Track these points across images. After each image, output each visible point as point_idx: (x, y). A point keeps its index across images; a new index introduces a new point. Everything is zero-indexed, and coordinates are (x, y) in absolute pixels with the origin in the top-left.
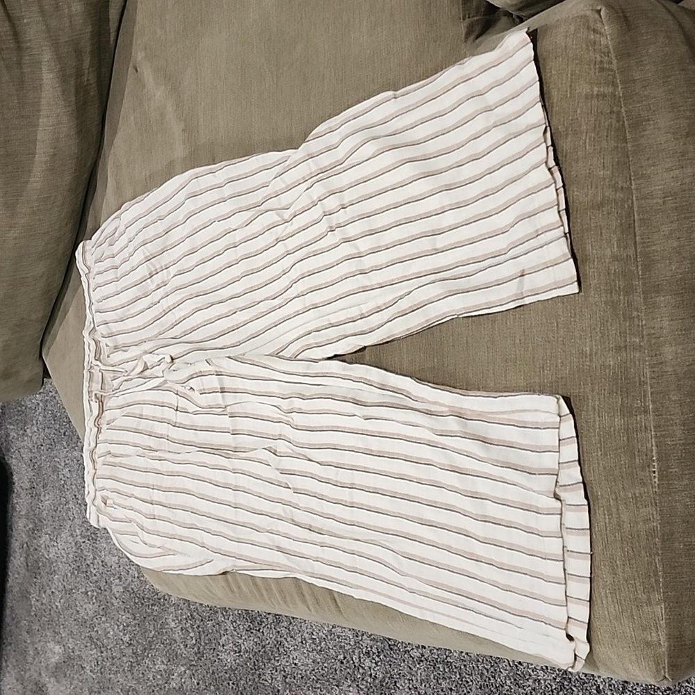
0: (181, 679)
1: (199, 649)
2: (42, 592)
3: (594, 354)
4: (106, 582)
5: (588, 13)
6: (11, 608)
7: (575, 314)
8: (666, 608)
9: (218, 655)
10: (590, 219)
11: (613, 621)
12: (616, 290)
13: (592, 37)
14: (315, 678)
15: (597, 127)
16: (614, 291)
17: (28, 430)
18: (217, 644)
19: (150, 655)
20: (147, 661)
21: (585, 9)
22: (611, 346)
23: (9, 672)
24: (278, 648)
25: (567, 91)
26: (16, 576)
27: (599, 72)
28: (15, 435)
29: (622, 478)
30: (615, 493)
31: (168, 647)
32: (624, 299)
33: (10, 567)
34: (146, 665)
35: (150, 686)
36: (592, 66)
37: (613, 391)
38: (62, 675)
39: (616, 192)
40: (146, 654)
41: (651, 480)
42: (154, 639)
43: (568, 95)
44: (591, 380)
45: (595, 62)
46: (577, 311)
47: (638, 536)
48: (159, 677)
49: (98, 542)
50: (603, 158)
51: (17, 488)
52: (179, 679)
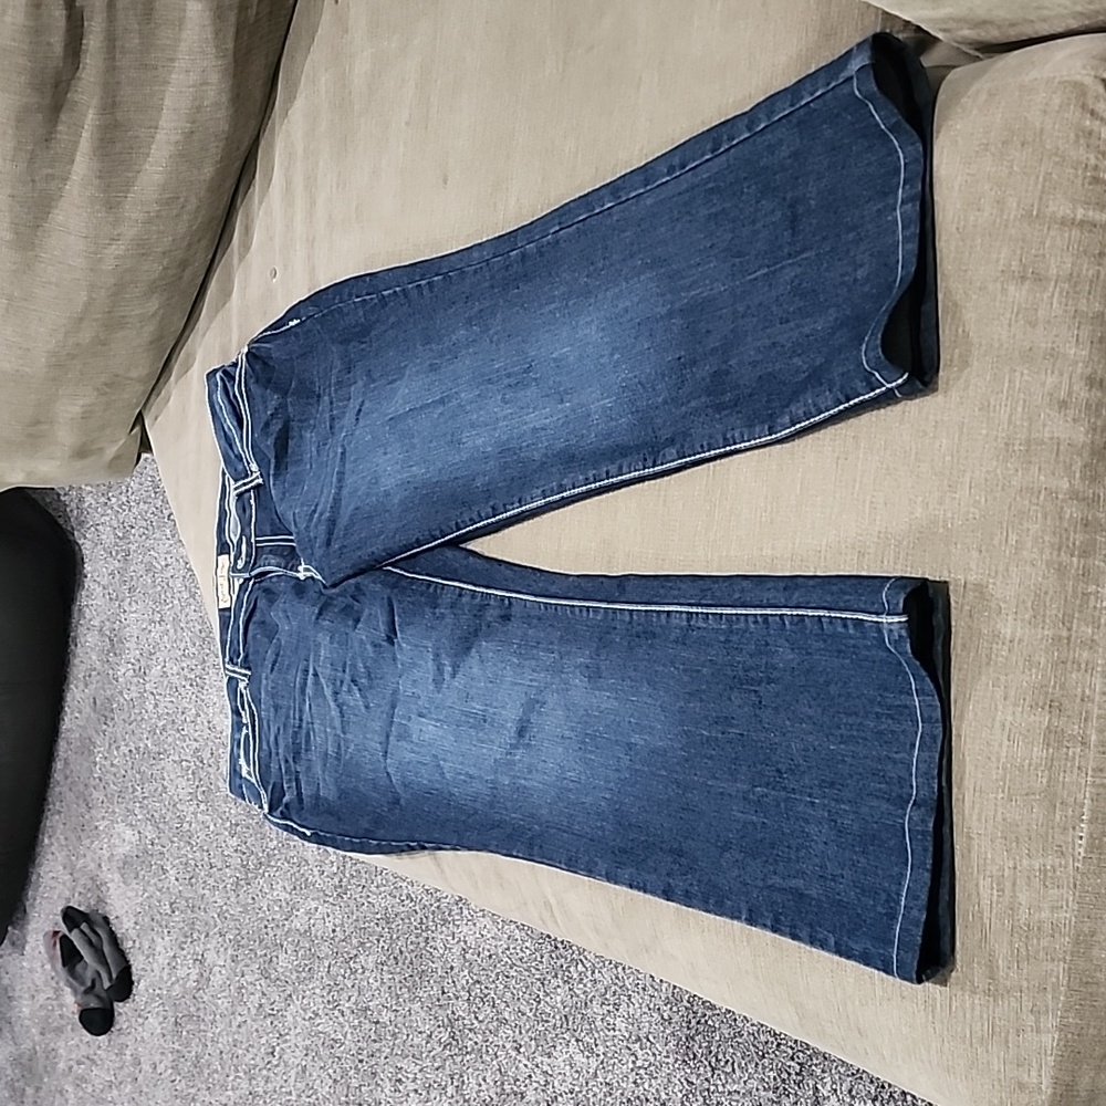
0: (310, 919)
1: (341, 881)
2: (113, 747)
3: (1017, 639)
4: (212, 754)
5: (1088, 81)
6: (65, 760)
7: (996, 573)
8: (1059, 1040)
9: (368, 896)
10: (1044, 425)
11: (975, 1045)
12: (1068, 547)
13: (1088, 123)
14: (510, 962)
15: (1075, 275)
16: (1064, 549)
17: (114, 500)
18: (369, 882)
19: (266, 874)
20: (261, 882)
21: (1084, 72)
22: (1046, 633)
23: (53, 853)
24: (461, 908)
25: (1033, 206)
26: (77, 715)
27: (1090, 184)
28: (93, 502)
29: (1030, 839)
30: (1015, 859)
31: (296, 869)
32: (1079, 562)
33: (68, 699)
34: (260, 887)
35: (262, 919)
36: (1080, 172)
37: (1037, 704)
38: (133, 875)
39: (1091, 387)
40: (261, 871)
41: (1073, 849)
42: (276, 852)
43: (1035, 213)
44: (1006, 681)
45: (1086, 165)
46: (1001, 569)
47: (1039, 929)
48: (277, 909)
49: (205, 692)
50: (1079, 328)
51: (88, 583)
52: (307, 918)
